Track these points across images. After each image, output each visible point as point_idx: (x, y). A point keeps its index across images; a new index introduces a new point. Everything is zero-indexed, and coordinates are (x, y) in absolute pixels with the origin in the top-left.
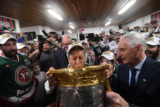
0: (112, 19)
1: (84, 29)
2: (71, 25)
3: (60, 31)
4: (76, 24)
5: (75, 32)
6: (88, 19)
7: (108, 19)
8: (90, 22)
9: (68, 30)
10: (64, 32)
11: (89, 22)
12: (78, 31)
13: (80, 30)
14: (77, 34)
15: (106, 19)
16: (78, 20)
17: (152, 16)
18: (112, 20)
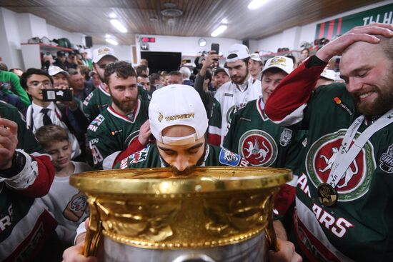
0: (229, 19)
1: (154, 39)
2: (116, 19)
3: (81, 34)
4: (131, 17)
5: (129, 44)
6: (169, 9)
7: (220, 19)
8: (172, 17)
9: (104, 33)
10: (93, 40)
11: (170, 17)
12: (137, 40)
13: (142, 38)
14: (134, 49)
15: (217, 17)
16: (139, 8)
17: (319, 26)
18: (231, 22)
